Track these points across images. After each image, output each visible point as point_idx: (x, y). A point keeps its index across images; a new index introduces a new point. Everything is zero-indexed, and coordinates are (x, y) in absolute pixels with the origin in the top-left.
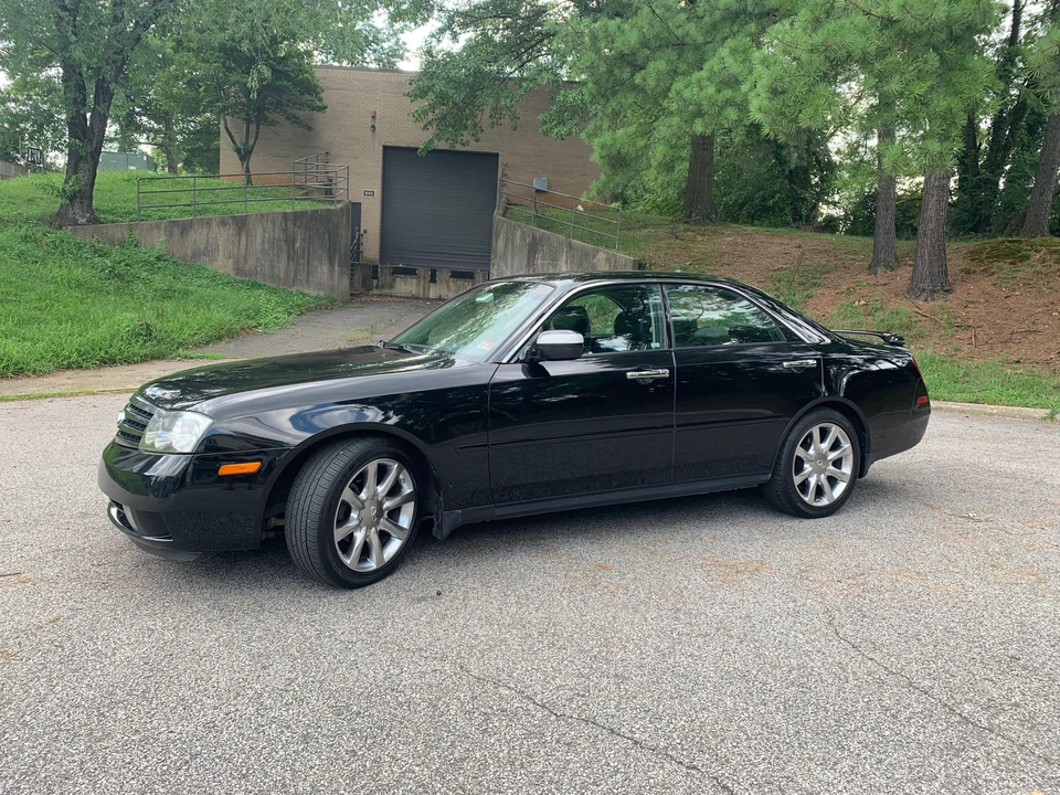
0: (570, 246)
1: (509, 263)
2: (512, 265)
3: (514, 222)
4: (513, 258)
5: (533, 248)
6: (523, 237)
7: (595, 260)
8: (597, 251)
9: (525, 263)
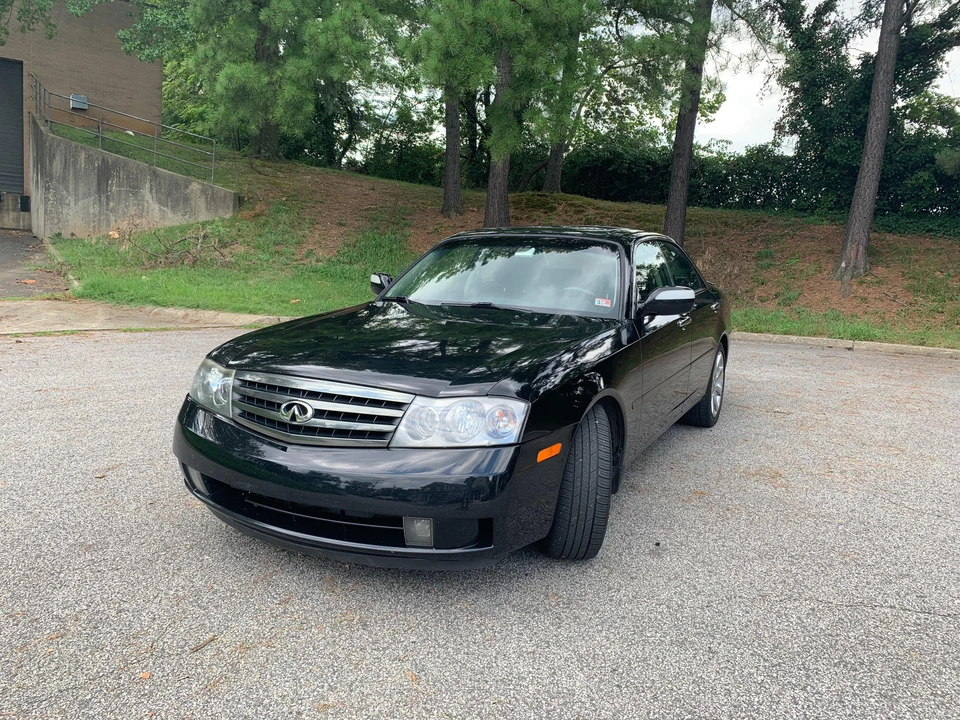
0: (155, 174)
1: (71, 187)
2: (76, 189)
3: (73, 143)
4: (76, 183)
5: (104, 175)
6: (89, 159)
7: (188, 191)
8: (190, 182)
9: (94, 188)
